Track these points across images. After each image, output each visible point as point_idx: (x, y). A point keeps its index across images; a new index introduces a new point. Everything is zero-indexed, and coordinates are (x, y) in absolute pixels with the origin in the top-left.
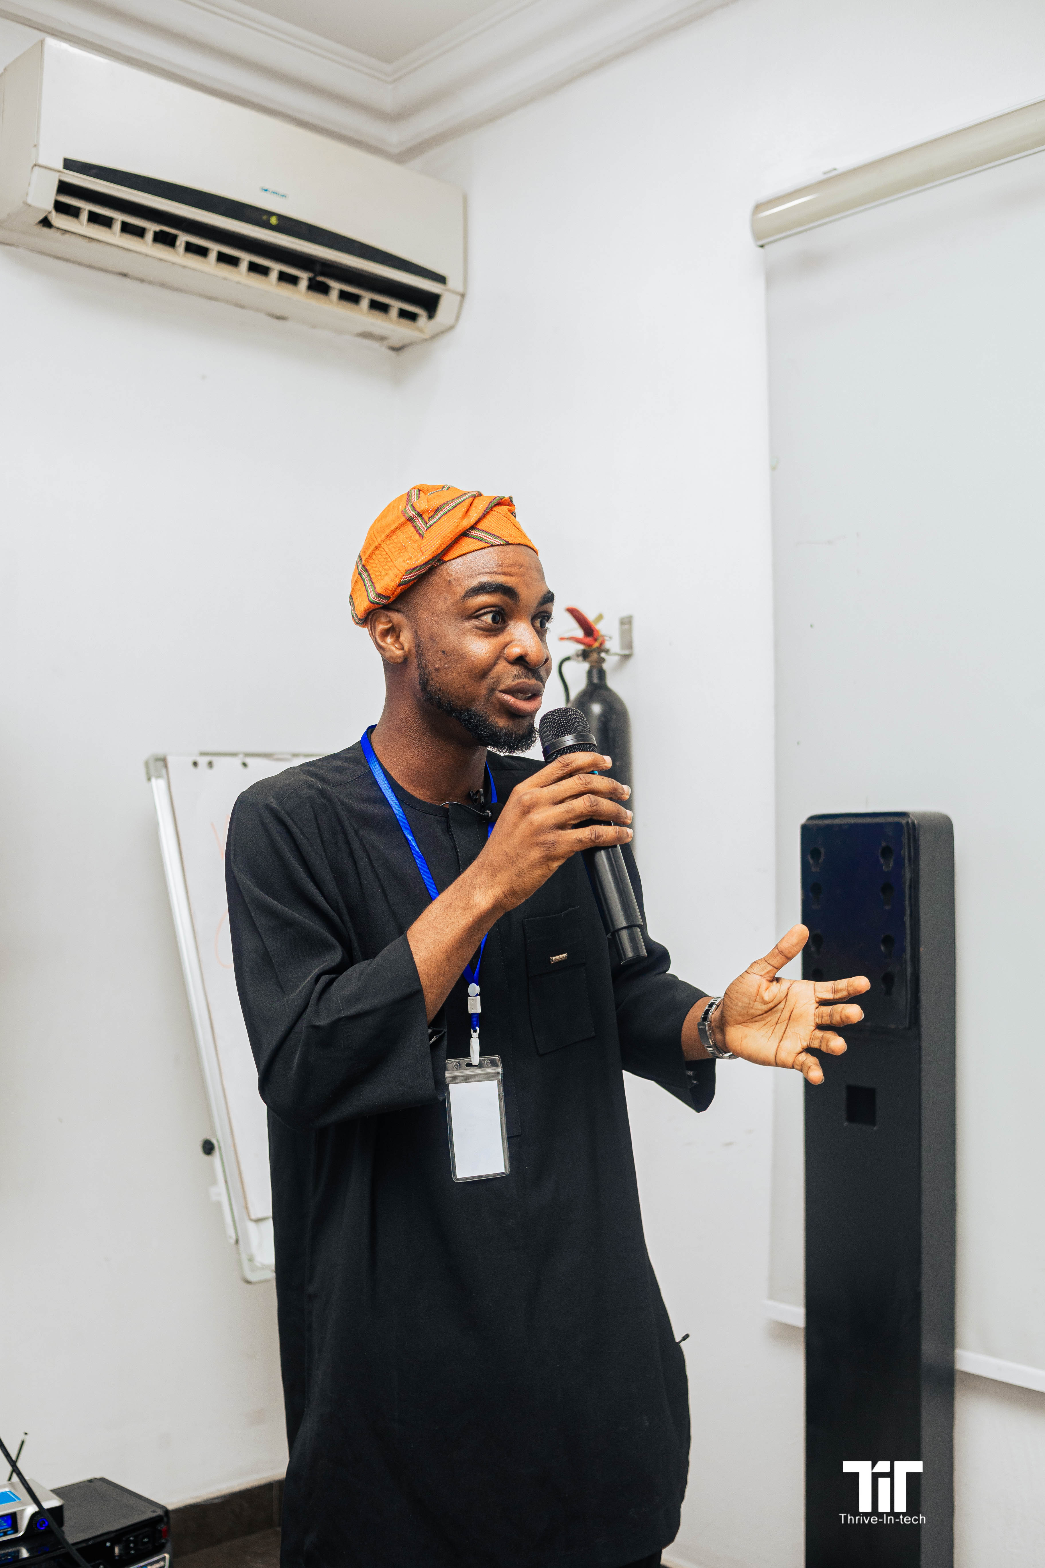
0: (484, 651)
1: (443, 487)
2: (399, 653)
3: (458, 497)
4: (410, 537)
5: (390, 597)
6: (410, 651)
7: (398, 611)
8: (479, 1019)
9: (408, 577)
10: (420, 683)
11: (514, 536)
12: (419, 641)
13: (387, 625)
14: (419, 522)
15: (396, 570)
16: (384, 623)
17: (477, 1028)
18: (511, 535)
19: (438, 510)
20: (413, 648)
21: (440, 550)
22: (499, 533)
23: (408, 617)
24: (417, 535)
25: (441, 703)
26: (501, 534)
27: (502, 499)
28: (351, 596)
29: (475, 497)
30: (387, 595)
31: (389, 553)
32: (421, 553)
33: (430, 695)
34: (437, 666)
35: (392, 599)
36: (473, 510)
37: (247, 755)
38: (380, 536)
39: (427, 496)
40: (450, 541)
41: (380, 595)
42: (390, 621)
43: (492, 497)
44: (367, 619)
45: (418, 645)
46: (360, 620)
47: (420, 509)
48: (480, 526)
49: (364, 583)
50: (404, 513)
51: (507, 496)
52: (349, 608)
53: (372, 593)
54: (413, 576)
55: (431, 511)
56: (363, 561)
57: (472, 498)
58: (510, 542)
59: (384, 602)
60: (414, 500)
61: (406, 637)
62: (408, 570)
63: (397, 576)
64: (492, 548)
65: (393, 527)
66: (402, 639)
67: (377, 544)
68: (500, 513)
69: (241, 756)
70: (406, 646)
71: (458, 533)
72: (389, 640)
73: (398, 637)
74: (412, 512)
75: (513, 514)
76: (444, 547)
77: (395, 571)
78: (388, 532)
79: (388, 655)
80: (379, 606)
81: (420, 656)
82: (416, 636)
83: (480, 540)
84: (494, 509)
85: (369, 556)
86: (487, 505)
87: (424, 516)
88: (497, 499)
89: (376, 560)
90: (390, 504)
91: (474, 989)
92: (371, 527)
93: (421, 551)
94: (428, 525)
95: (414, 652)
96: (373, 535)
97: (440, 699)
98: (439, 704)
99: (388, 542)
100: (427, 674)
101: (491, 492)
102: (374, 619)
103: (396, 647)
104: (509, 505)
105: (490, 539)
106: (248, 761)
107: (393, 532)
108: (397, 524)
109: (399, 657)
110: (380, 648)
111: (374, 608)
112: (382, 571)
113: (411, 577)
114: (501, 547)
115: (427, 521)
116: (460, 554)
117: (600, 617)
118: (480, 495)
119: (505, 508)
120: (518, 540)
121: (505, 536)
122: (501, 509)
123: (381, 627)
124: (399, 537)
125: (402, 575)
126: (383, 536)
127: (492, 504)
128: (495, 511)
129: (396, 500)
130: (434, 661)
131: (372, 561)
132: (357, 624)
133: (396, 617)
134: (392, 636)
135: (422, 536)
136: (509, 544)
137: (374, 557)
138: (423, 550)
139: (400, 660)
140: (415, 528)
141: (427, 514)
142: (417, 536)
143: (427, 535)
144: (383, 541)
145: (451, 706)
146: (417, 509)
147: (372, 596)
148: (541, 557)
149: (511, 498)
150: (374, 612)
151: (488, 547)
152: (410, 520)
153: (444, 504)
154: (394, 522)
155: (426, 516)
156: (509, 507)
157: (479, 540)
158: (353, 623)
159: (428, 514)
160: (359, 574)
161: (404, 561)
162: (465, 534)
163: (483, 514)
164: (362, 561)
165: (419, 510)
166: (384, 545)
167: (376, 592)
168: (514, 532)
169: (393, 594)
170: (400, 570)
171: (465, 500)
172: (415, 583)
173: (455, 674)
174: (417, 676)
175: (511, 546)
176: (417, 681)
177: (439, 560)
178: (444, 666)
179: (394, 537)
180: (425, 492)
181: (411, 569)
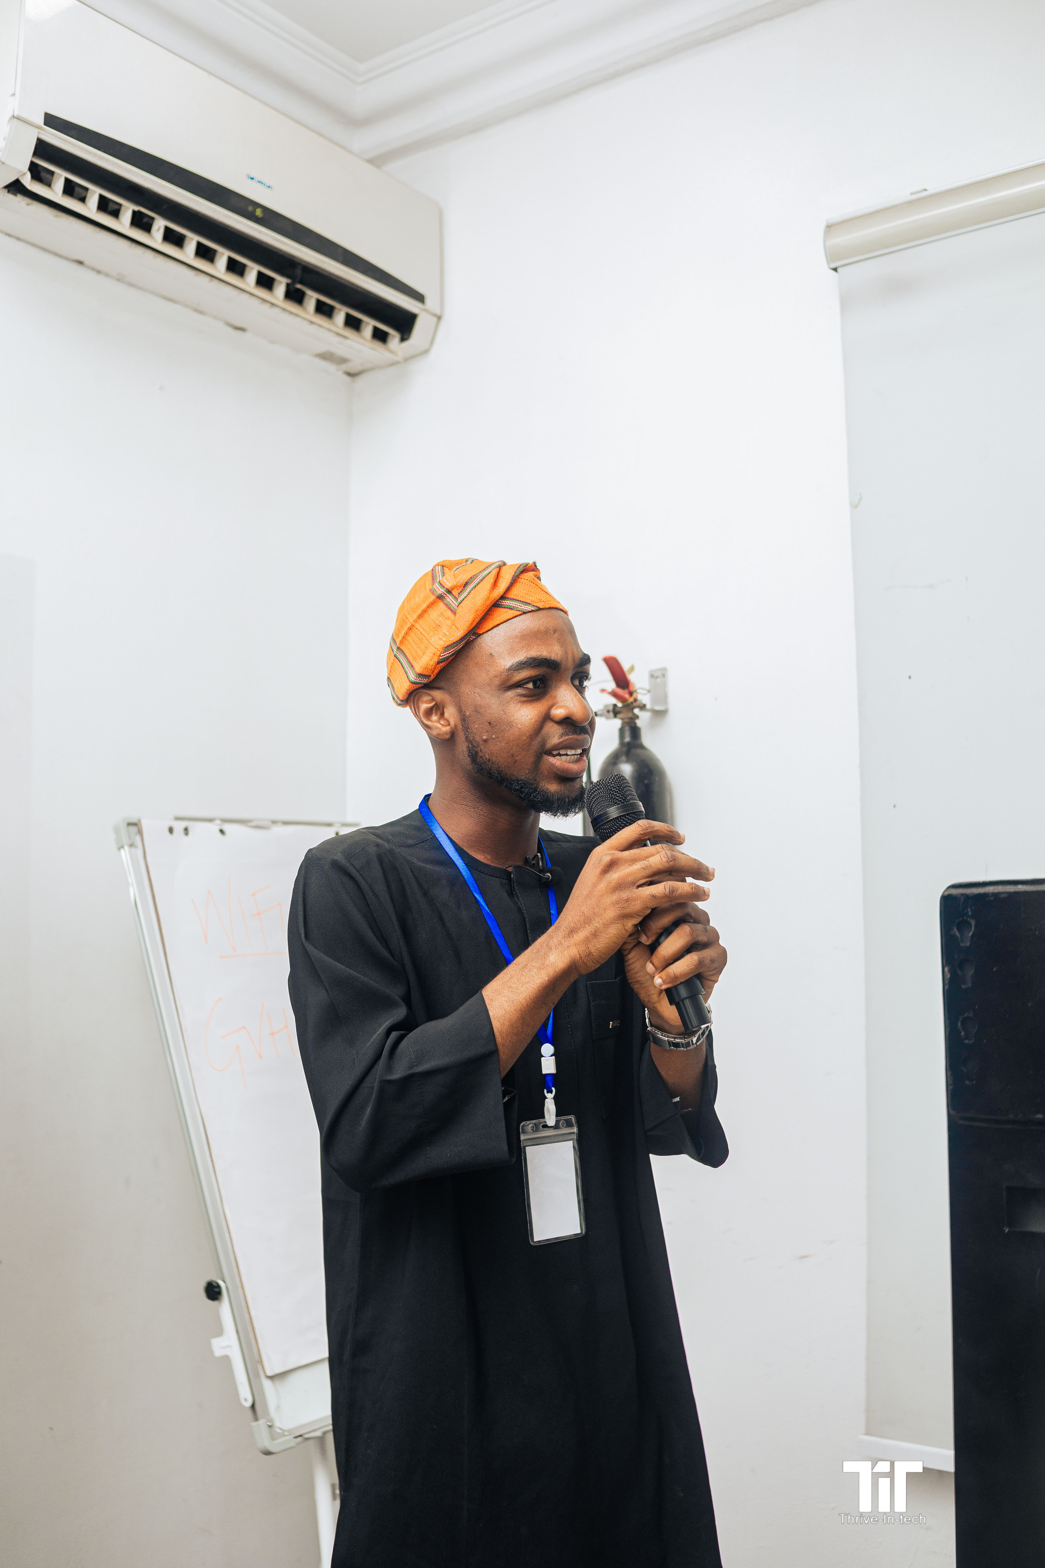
0: (529, 716)
1: (466, 561)
2: (448, 729)
3: (484, 569)
4: (442, 614)
5: (430, 676)
6: (455, 726)
7: (438, 688)
8: (554, 1079)
9: (446, 654)
10: (469, 756)
11: (543, 601)
12: (465, 715)
13: (431, 703)
14: (449, 599)
15: (433, 648)
16: (427, 702)
17: (553, 1089)
18: (541, 600)
19: (466, 584)
20: (459, 723)
21: (475, 624)
22: (529, 599)
23: (450, 693)
24: (449, 611)
25: (491, 773)
26: (531, 600)
27: (527, 565)
28: (388, 678)
29: (500, 567)
30: (427, 674)
31: (423, 632)
32: (456, 629)
33: (481, 766)
34: (484, 737)
35: (432, 677)
36: (501, 580)
37: (225, 821)
38: (412, 617)
39: (452, 571)
40: (483, 614)
41: (420, 675)
42: (433, 700)
43: (515, 565)
44: (410, 698)
45: (464, 719)
46: (402, 701)
47: (448, 585)
48: (511, 595)
49: (401, 664)
50: (432, 592)
51: (531, 562)
52: (388, 690)
53: (412, 674)
54: (451, 652)
55: (460, 586)
56: (398, 643)
57: (498, 569)
58: (541, 607)
59: (425, 681)
60: (439, 577)
61: (450, 713)
62: (446, 647)
63: (434, 654)
64: (525, 615)
65: (424, 606)
66: (446, 715)
67: (409, 625)
68: (527, 580)
69: (218, 822)
70: (452, 723)
71: (489, 605)
72: (434, 718)
73: (442, 714)
74: (441, 590)
75: (539, 578)
76: (477, 620)
77: (432, 650)
78: (419, 612)
79: (435, 732)
80: (419, 686)
81: (466, 729)
82: (460, 711)
83: (512, 609)
84: (521, 576)
85: (403, 638)
86: (513, 574)
87: (453, 592)
88: (522, 566)
89: (411, 640)
90: (416, 584)
91: (547, 1049)
92: (400, 608)
93: (456, 627)
94: (459, 601)
95: (460, 727)
96: (404, 615)
97: (491, 770)
98: (490, 775)
99: (421, 621)
100: (475, 747)
101: (514, 560)
102: (416, 699)
103: (442, 724)
104: (533, 571)
105: (521, 606)
106: (227, 827)
107: (425, 611)
108: (427, 603)
109: (446, 733)
110: (426, 727)
111: (415, 688)
112: (419, 651)
113: (449, 654)
114: (533, 613)
115: (457, 596)
116: (494, 625)
117: (632, 669)
118: (505, 564)
119: (531, 574)
120: (548, 604)
121: (536, 602)
122: (527, 576)
123: (424, 706)
124: (431, 616)
125: (439, 652)
126: (415, 617)
127: (518, 572)
128: (521, 578)
129: (421, 579)
130: (480, 733)
131: (406, 643)
132: (399, 705)
133: (438, 695)
134: (436, 714)
135: (455, 613)
136: (539, 609)
137: (408, 638)
138: (458, 625)
139: (448, 737)
140: (446, 605)
141: (456, 590)
142: (449, 613)
143: (459, 610)
144: (416, 621)
145: (501, 776)
146: (446, 587)
147: (413, 677)
148: (572, 617)
149: (535, 563)
150: (416, 692)
151: (520, 615)
152: (440, 598)
153: (471, 578)
154: (424, 601)
155: (455, 592)
156: (535, 573)
157: (510, 609)
158: (394, 704)
159: (458, 590)
160: (395, 656)
161: (440, 639)
162: (496, 605)
163: (511, 582)
164: (396, 643)
165: (448, 587)
166: (417, 625)
167: (415, 672)
168: (544, 597)
169: (433, 672)
170: (438, 648)
171: (491, 571)
172: (453, 659)
173: (503, 744)
174: (465, 749)
175: (542, 611)
176: (466, 753)
177: (474, 634)
178: (491, 737)
179: (426, 616)
180: (449, 567)
181: (448, 646)
